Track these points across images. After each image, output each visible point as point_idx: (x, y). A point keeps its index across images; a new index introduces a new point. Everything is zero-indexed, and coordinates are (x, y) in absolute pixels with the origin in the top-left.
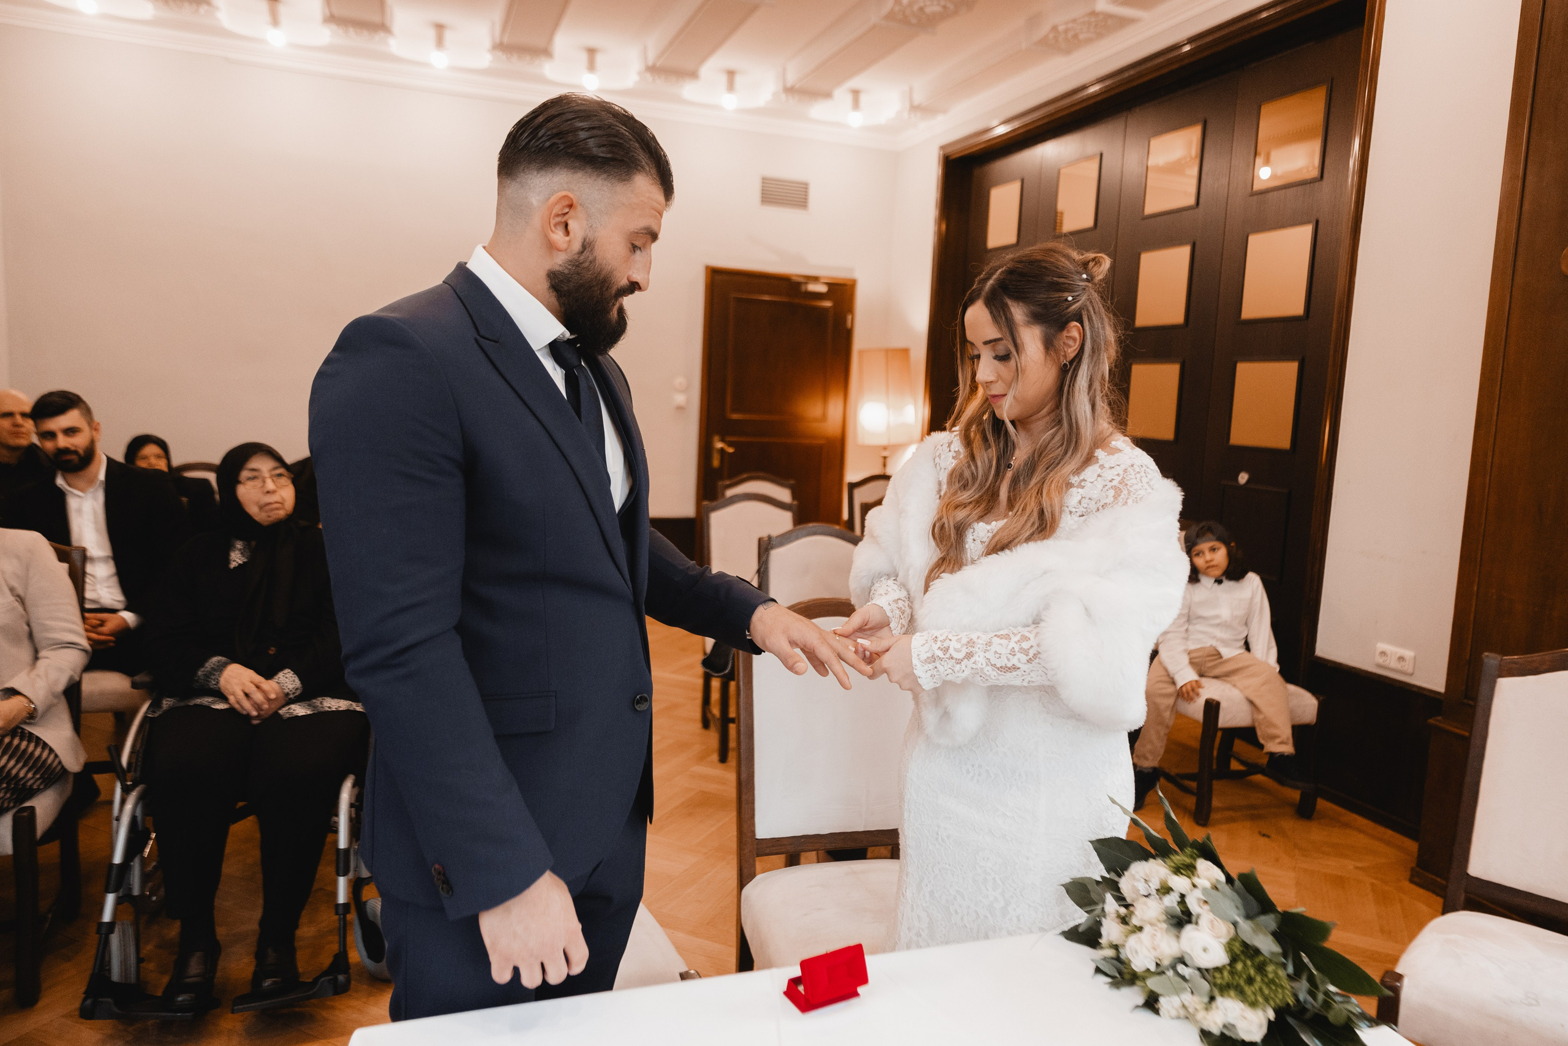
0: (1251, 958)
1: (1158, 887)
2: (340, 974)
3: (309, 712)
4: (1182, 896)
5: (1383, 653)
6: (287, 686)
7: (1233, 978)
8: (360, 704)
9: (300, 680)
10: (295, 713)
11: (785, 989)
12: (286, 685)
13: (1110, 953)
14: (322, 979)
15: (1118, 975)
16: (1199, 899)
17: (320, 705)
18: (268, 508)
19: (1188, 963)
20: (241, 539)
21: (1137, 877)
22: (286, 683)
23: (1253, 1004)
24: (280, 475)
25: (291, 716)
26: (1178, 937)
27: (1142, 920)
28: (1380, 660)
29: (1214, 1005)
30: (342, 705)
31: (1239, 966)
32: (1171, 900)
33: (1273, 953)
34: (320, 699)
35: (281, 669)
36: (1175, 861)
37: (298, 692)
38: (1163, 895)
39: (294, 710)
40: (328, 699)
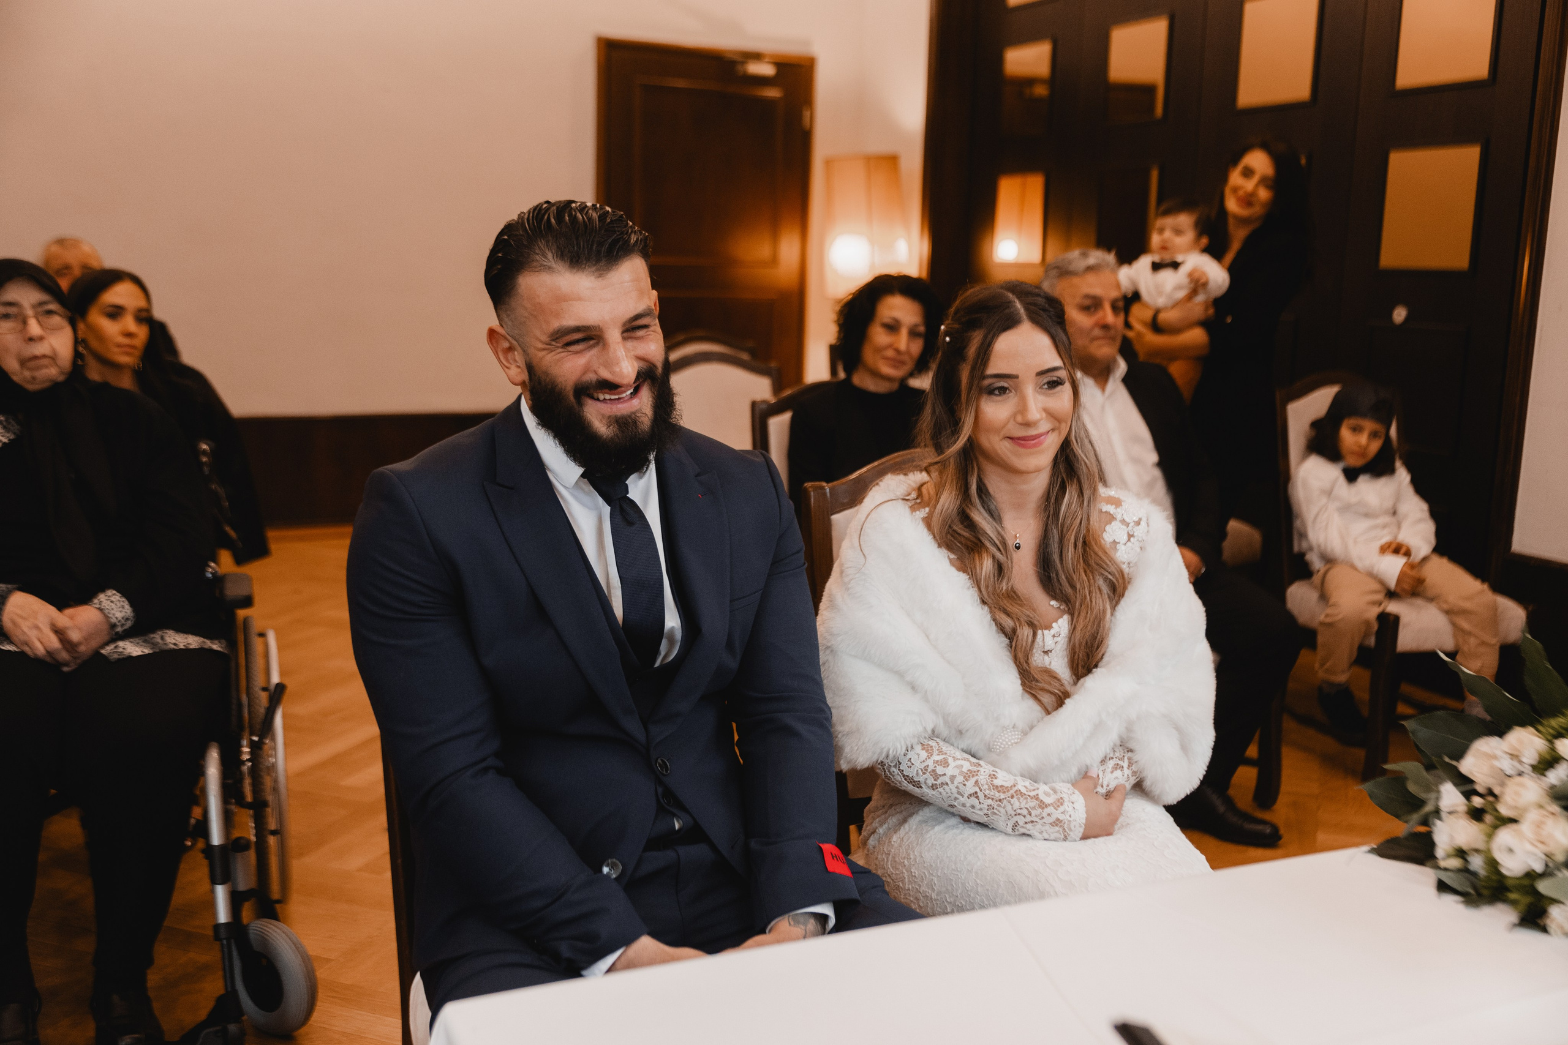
1: (1534, 762)
2: (230, 1021)
3: (147, 651)
6: (114, 615)
8: (216, 641)
9: (131, 606)
10: (127, 653)
12: (112, 612)
13: (1455, 863)
14: (205, 1032)
15: (1472, 891)
17: (161, 642)
18: (31, 364)
21: (1498, 753)
22: (112, 609)
24: (49, 313)
25: (120, 657)
27: (1516, 808)
30: (193, 642)
32: (1559, 774)
34: (160, 633)
35: (103, 590)
37: (129, 624)
38: (1546, 769)
39: (124, 649)
40: (171, 633)
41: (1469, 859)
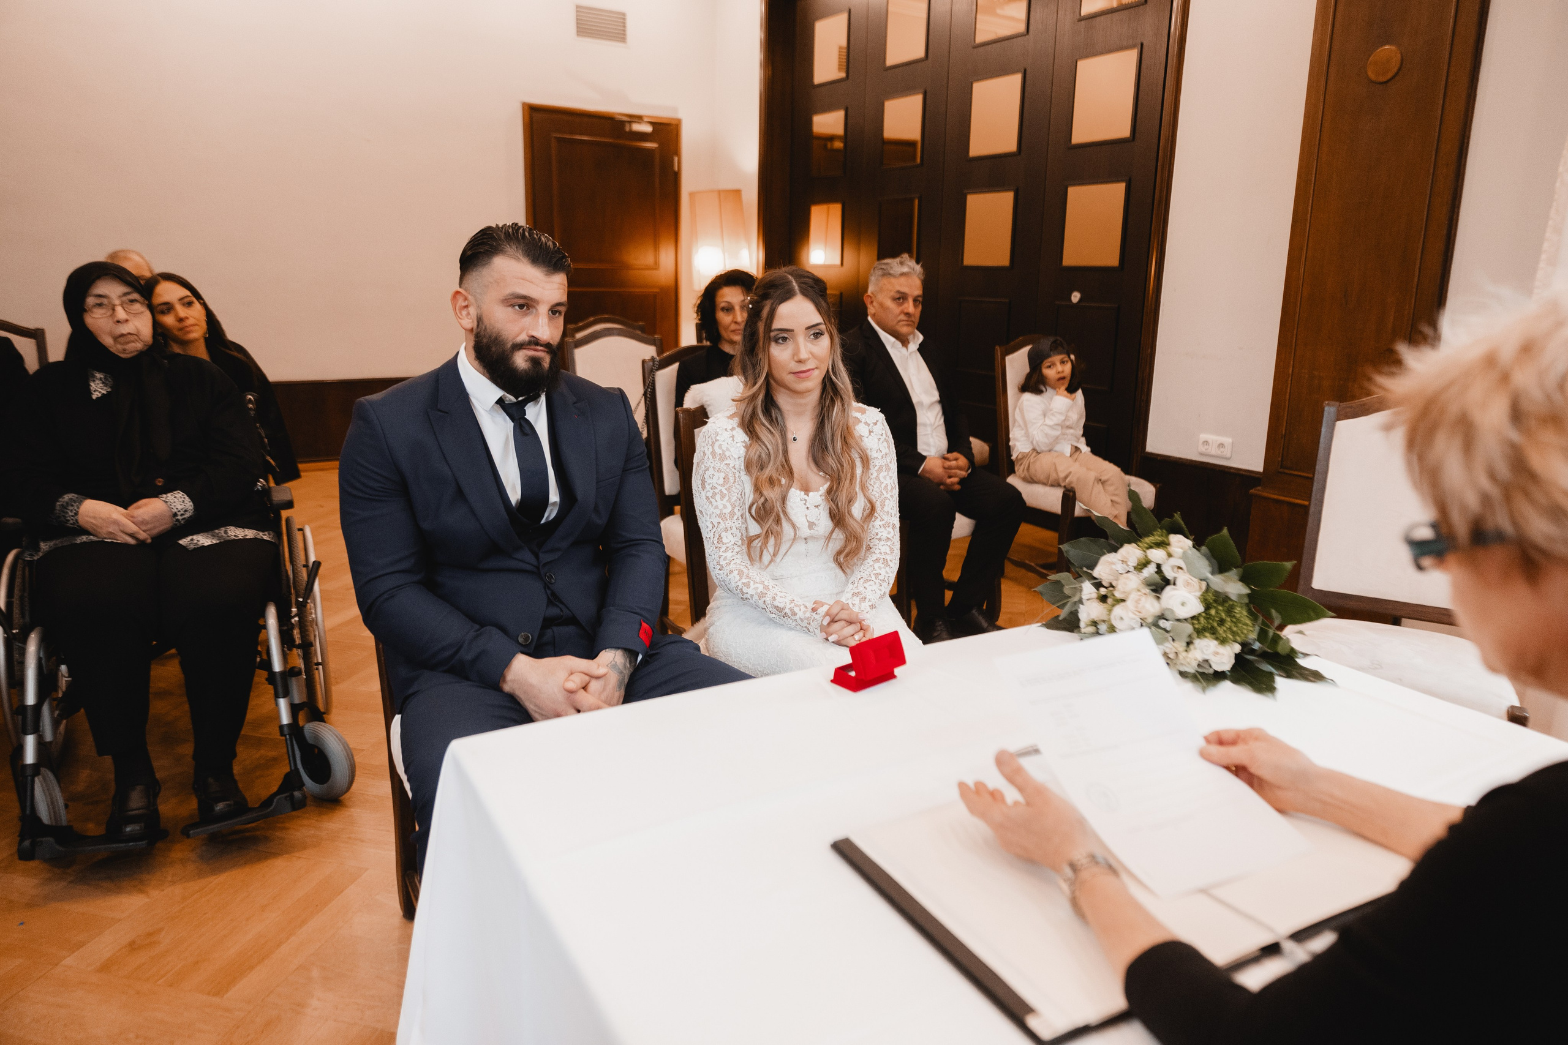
0: (1222, 605)
1: (1135, 565)
2: (295, 791)
3: (215, 542)
4: (1159, 566)
5: (1206, 442)
6: (175, 506)
7: (1208, 623)
8: (266, 533)
9: (192, 502)
10: (200, 543)
11: (832, 678)
12: (174, 504)
14: (279, 797)
16: (1173, 567)
17: (225, 535)
18: (121, 340)
19: (1168, 618)
20: (100, 371)
22: (177, 504)
23: (1223, 641)
24: (132, 301)
25: (196, 547)
26: (1158, 598)
27: (1124, 592)
28: (1202, 449)
29: (1191, 647)
30: (250, 534)
31: (1213, 612)
32: (1150, 571)
33: (1240, 596)
34: (223, 529)
36: (1148, 542)
38: (1142, 569)
39: (198, 541)
40: (232, 528)
41: (1098, 627)
